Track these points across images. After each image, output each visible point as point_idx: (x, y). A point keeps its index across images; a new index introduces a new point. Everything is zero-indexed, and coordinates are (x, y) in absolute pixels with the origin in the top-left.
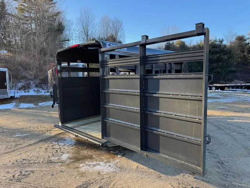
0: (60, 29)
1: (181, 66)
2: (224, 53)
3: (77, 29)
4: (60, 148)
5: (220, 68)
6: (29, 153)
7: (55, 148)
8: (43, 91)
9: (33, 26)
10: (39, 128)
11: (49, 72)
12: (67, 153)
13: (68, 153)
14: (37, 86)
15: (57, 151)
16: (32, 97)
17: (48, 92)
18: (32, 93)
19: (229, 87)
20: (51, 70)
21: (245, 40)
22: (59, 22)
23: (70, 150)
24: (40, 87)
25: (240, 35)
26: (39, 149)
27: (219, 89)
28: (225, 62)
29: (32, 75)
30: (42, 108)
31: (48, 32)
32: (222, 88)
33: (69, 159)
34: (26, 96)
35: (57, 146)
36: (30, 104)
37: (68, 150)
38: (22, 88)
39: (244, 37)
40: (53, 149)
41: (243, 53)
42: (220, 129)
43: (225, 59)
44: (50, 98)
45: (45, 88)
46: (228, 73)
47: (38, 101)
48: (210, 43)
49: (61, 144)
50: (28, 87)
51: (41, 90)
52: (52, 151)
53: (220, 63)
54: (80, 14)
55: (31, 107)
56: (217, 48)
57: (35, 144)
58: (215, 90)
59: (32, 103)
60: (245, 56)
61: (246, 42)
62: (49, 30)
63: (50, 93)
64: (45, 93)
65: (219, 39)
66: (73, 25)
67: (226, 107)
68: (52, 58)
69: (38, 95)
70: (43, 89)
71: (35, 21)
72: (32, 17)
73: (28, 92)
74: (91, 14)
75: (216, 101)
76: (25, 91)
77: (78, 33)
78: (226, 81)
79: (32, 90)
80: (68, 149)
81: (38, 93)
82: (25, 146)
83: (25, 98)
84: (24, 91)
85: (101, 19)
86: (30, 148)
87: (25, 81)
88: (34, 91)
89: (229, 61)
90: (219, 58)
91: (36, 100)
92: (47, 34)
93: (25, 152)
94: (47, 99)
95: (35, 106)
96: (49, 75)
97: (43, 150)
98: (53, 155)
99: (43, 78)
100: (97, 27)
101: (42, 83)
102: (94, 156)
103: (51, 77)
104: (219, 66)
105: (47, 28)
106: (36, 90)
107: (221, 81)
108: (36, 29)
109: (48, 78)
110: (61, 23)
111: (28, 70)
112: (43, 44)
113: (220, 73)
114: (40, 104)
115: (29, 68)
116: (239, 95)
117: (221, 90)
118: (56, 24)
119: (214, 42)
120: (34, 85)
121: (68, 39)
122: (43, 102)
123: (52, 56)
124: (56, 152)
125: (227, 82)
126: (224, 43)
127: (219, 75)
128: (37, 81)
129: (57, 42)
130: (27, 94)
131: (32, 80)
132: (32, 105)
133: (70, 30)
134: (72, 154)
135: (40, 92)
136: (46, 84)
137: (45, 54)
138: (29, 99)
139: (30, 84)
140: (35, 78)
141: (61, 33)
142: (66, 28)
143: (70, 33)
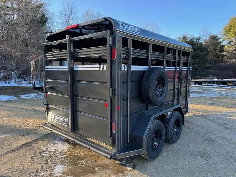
0: (43, 20)
1: (188, 58)
2: (201, 50)
3: (60, 22)
4: (50, 156)
5: (197, 64)
6: (9, 165)
7: (43, 157)
8: (25, 82)
9: (15, 16)
10: (22, 126)
11: (31, 63)
12: (60, 164)
13: (62, 164)
14: (18, 77)
15: (47, 160)
16: (13, 88)
17: (30, 83)
18: (12, 83)
19: (205, 82)
20: (33, 61)
21: (218, 40)
22: (42, 13)
23: (63, 159)
24: (22, 78)
25: (213, 35)
26: (22, 158)
27: (197, 84)
28: (201, 58)
29: (13, 66)
30: (25, 101)
31: (31, 23)
32: (200, 83)
33: (64, 174)
34: (7, 87)
35: (46, 152)
36: (11, 96)
37: (61, 160)
38: (3, 78)
39: (216, 37)
40: (42, 157)
41: (215, 51)
42: (227, 128)
43: (202, 56)
44: (33, 90)
45: (27, 79)
46: (205, 68)
47: (20, 93)
48: (188, 40)
49: (51, 150)
50: (9, 78)
51: (23, 81)
52: (40, 161)
53: (197, 59)
54: (63, 8)
55: (12, 99)
56: (194, 45)
57: (18, 150)
58: (194, 85)
59: (14, 95)
60: (217, 54)
61: (218, 41)
62: (32, 21)
63: (33, 85)
64: (27, 84)
65: (197, 37)
66: (56, 18)
67: (214, 103)
68: (34, 50)
69: (20, 86)
70: (25, 80)
71: (18, 12)
72: (13, 8)
73: (9, 83)
74: (74, 8)
75: (201, 96)
76: (6, 82)
77: (60, 26)
78: (201, 76)
79: (13, 81)
80: (61, 158)
81: (19, 84)
82: (5, 153)
83: (6, 90)
84: (4, 82)
85: (84, 14)
86: (11, 156)
87: (6, 72)
88: (15, 82)
89: (205, 58)
90: (196, 55)
91: (18, 92)
92: (29, 25)
93: (5, 163)
94: (29, 91)
95: (17, 99)
96: (32, 66)
97: (29, 159)
98: (42, 168)
99: (25, 69)
100: (80, 21)
101: (23, 74)
102: (96, 169)
103: (34, 68)
104: (196, 63)
105: (29, 19)
106: (17, 81)
107: (197, 76)
108: (18, 19)
109: (31, 69)
110: (44, 15)
111: (9, 60)
112: (25, 35)
113: (197, 69)
114: (22, 96)
115: (11, 58)
116: (218, 90)
117: (199, 84)
118: (39, 15)
119: (192, 39)
120: (15, 76)
121: (51, 31)
122: (25, 93)
123: (34, 47)
124: (45, 162)
125: (202, 78)
126: (201, 41)
127: (196, 70)
128: (19, 72)
129: (39, 34)
130: (7, 85)
131: (13, 71)
132: (13, 98)
133: (52, 23)
134: (67, 166)
135: (21, 83)
136: (28, 75)
137: (27, 45)
138: (10, 90)
139: (11, 74)
140: (17, 68)
141: (44, 25)
142: (49, 21)
143: (53, 26)
